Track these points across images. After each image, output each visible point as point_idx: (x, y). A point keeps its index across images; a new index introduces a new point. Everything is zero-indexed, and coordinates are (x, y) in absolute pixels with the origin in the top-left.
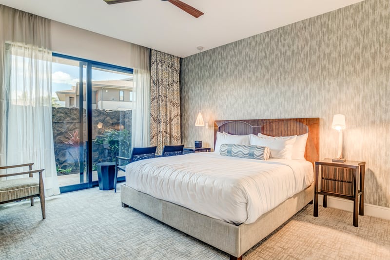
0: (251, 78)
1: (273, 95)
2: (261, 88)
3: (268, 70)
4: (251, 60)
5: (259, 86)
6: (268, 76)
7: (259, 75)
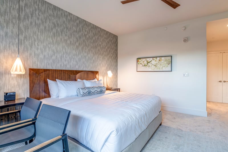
0: (66, 41)
1: (80, 56)
2: (74, 49)
3: (78, 41)
4: (67, 28)
5: (72, 48)
6: (77, 44)
7: (72, 41)
